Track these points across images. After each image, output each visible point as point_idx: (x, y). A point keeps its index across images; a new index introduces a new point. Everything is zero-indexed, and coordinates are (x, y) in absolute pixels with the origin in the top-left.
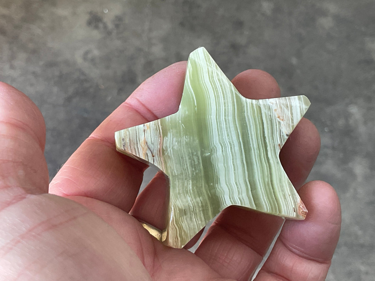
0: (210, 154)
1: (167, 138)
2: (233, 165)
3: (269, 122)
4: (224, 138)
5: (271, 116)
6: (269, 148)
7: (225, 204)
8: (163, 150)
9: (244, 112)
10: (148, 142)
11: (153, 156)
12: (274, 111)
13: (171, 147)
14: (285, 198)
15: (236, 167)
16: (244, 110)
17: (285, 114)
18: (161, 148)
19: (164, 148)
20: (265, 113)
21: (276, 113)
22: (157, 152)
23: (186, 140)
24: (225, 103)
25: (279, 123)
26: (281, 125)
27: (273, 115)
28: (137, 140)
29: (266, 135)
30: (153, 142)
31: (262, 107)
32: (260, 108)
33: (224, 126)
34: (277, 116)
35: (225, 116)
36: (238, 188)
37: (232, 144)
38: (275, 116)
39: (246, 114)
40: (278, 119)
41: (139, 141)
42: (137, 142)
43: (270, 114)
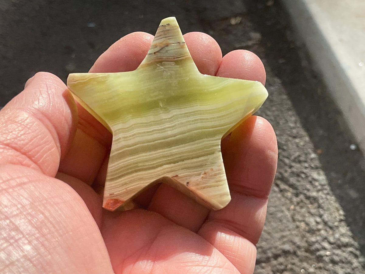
0: (162, 106)
1: (173, 64)
2: (153, 131)
3: (199, 164)
4: (179, 119)
5: (206, 165)
6: (173, 165)
7: (113, 124)
8: (161, 62)
9: (207, 138)
10: (168, 47)
11: (155, 53)
12: (211, 168)
13: (165, 69)
14: (123, 185)
15: (151, 133)
16: (209, 138)
17: (208, 179)
18: (163, 60)
19: (164, 62)
20: (208, 159)
21: (209, 169)
22: (159, 56)
23: (174, 83)
24: (214, 118)
25: (199, 174)
26: (197, 176)
27: (207, 167)
28: (169, 37)
29: (186, 162)
30: (168, 51)
31: (214, 155)
32: (213, 153)
33: (191, 118)
34: (206, 171)
35: (201, 119)
36: (130, 136)
37: (174, 128)
38: (206, 169)
39: (206, 139)
40: (203, 173)
41: (169, 39)
42: (167, 37)
43: (207, 164)
